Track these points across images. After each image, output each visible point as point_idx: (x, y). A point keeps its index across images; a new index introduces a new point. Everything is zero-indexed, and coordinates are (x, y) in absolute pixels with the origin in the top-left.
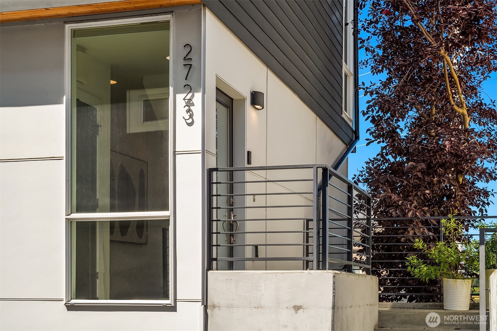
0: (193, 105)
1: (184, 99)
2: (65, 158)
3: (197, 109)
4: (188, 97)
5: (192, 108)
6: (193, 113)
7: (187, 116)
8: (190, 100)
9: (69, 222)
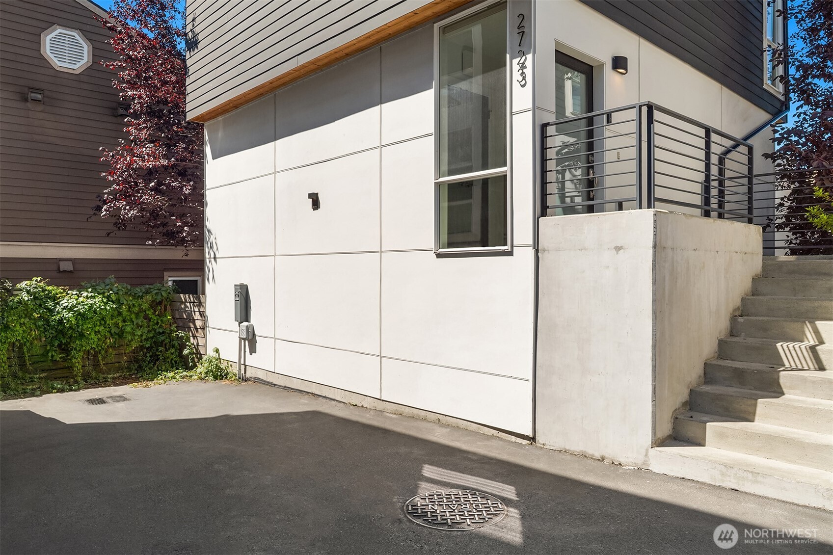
0: (526, 67)
1: (518, 64)
2: (434, 134)
3: (528, 72)
4: (522, 61)
5: (524, 71)
6: (525, 75)
7: (520, 78)
8: (523, 63)
9: (438, 186)
